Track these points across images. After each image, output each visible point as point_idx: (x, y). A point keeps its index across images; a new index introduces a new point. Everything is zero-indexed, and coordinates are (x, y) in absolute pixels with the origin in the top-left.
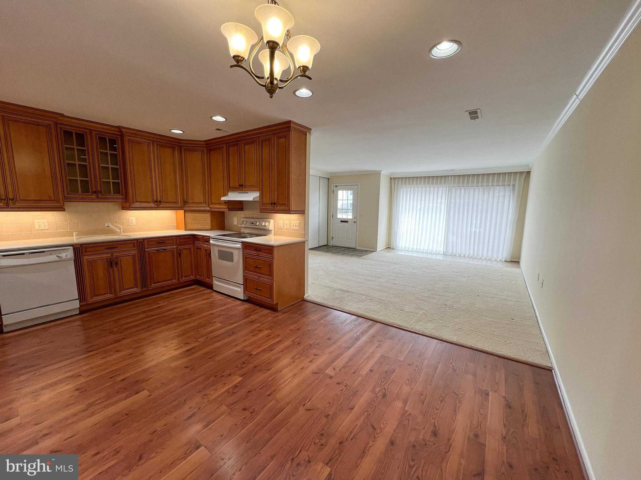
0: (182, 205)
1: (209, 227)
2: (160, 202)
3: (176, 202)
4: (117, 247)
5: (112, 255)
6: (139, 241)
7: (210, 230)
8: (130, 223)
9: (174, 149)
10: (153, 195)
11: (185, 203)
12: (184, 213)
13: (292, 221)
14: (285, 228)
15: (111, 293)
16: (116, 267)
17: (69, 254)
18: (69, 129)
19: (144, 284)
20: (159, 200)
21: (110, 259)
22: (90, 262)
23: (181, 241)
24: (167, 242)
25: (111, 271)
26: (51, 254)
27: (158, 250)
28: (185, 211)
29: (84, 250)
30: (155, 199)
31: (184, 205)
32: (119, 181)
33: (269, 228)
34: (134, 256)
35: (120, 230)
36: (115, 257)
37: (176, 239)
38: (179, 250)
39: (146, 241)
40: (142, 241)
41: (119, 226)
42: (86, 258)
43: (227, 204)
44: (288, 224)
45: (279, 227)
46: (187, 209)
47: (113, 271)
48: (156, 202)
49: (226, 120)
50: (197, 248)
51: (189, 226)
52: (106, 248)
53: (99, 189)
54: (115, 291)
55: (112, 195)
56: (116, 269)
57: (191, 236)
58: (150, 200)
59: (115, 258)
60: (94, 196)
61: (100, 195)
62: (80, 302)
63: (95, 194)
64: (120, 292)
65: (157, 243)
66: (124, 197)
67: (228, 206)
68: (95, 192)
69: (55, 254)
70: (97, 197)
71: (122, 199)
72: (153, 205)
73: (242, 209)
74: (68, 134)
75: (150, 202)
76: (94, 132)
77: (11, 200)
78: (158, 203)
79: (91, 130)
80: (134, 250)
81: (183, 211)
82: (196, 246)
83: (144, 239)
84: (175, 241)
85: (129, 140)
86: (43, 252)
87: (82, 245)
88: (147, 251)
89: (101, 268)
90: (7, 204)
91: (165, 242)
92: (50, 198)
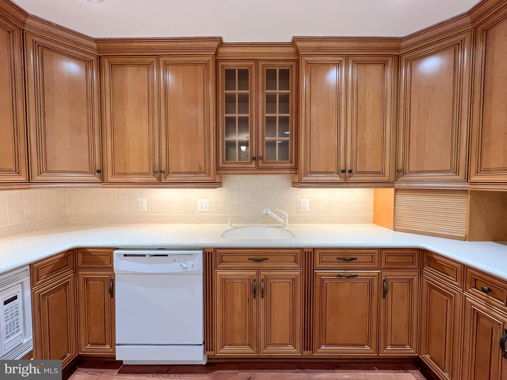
0: (392, 179)
1: (463, 231)
2: (350, 171)
3: (379, 173)
4: (267, 259)
5: (258, 274)
6: (305, 252)
7: (466, 239)
8: (301, 208)
9: (384, 64)
10: (338, 160)
11: (399, 172)
12: (395, 194)
15: (250, 345)
16: (262, 297)
17: (196, 263)
18: (231, 65)
19: (307, 342)
20: (349, 168)
21: (255, 280)
22: (224, 281)
23: (390, 259)
24: (359, 259)
26: (175, 261)
27: (339, 276)
28: (396, 190)
29: (218, 259)
30: (342, 168)
31: (397, 177)
32: (288, 139)
34: (294, 279)
35: (285, 220)
36: (262, 277)
37: (380, 255)
38: (384, 280)
39: (318, 252)
40: (311, 252)
41: (284, 213)
42: (219, 273)
47: (258, 303)
48: (344, 171)
50: (431, 287)
51: (404, 223)
52: (250, 259)
53: (261, 154)
54: (257, 343)
55: (277, 163)
57: (414, 252)
58: (333, 169)
59: (263, 280)
60: (253, 165)
61: (261, 164)
62: (206, 350)
63: (254, 162)
64: (265, 347)
65: (338, 259)
66: (293, 165)
69: (179, 262)
70: (257, 167)
71: (291, 168)
72: (337, 178)
74: (230, 74)
75: (332, 173)
76: (261, 64)
77: (164, 172)
78: (347, 174)
79: (257, 61)
80: (294, 269)
81: (393, 190)
82: (427, 279)
83: (314, 249)
84: (376, 258)
85: (307, 62)
86: (167, 255)
87: (216, 249)
88: (318, 274)
89: (239, 295)
90: (160, 179)
91: (356, 259)
92: (201, 168)
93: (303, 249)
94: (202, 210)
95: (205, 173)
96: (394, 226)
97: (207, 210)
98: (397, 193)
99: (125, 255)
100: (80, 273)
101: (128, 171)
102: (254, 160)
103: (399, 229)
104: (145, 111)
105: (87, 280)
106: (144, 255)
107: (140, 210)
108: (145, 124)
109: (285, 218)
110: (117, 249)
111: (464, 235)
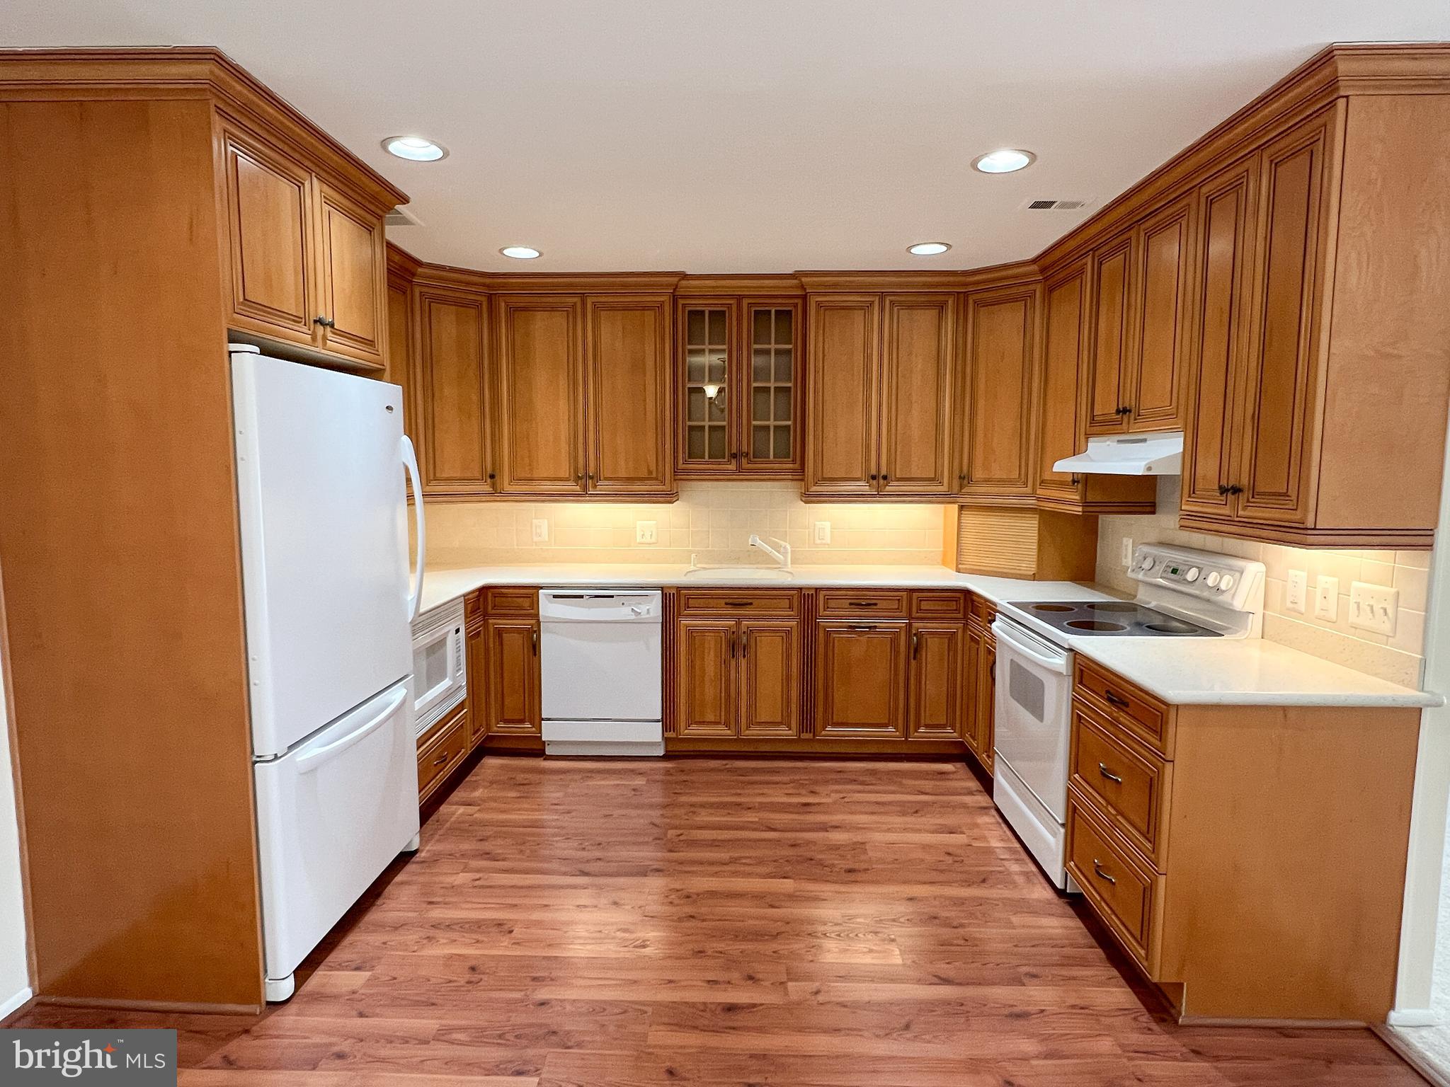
0: (956, 488)
1: (1030, 566)
2: (885, 478)
3: (934, 478)
4: (751, 604)
5: (738, 624)
6: (804, 593)
7: (1034, 578)
8: (817, 538)
9: (941, 307)
10: (868, 460)
11: (965, 479)
12: (959, 513)
13: (1356, 584)
14: (1317, 612)
15: (727, 725)
16: (744, 656)
17: (652, 607)
18: (697, 304)
19: (807, 722)
20: (884, 472)
21: (733, 632)
22: (691, 633)
23: (924, 605)
24: (882, 604)
25: (733, 663)
26: (623, 604)
27: (850, 627)
28: (962, 508)
29: (682, 602)
30: (873, 472)
31: (961, 487)
32: (789, 423)
33: (1231, 605)
34: (789, 633)
35: (786, 557)
36: (744, 629)
37: (911, 599)
38: (915, 635)
39: (822, 593)
40: (813, 595)
41: (783, 543)
42: (685, 622)
43: (1080, 486)
45: (1289, 605)
46: (967, 500)
47: (737, 666)
48: (874, 478)
49: (1033, 157)
50: (971, 639)
51: (970, 559)
52: (726, 604)
53: (745, 449)
54: (737, 721)
55: (772, 462)
56: (743, 662)
57: (958, 595)
58: (859, 474)
59: (744, 633)
60: (732, 467)
61: (745, 464)
62: (665, 729)
63: (734, 461)
64: (748, 728)
65: (851, 604)
66: (797, 466)
67: (1084, 495)
68: (734, 456)
69: (630, 605)
70: (740, 470)
71: (794, 471)
72: (865, 489)
73: (1150, 508)
74: (696, 315)
75: (858, 479)
76: (745, 302)
77: (591, 478)
78: (882, 481)
79: (740, 298)
80: (789, 617)
81: (956, 506)
82: (971, 631)
83: (816, 589)
84: (904, 603)
85: (819, 304)
86: (612, 597)
87: (679, 588)
88: (822, 624)
89: (712, 653)
90: (585, 488)
91: (875, 604)
92: (650, 472)
93: (801, 589)
94: (644, 540)
95: (656, 479)
96: (957, 565)
97: (653, 540)
98: (962, 512)
99: (555, 597)
100: (490, 621)
101: (535, 475)
102: (734, 458)
103: (963, 569)
104: (563, 382)
105: (499, 633)
106: (581, 597)
107: (536, 539)
108: (563, 405)
109: (784, 554)
110: (541, 588)
111: (1032, 573)
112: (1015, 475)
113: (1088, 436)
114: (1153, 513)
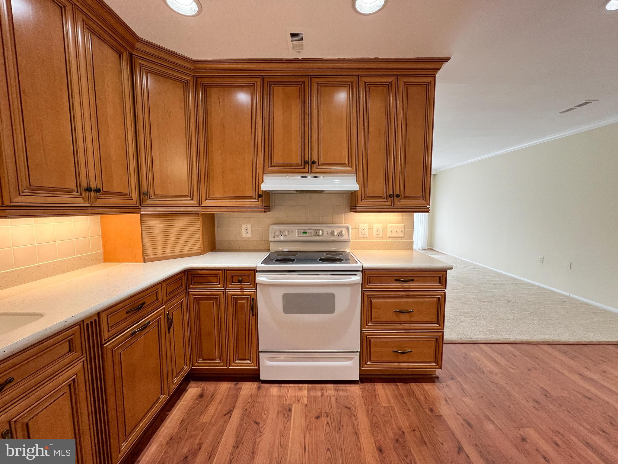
0: (138, 203)
1: (198, 247)
2: (97, 191)
3: (125, 194)
7: (201, 253)
9: (120, 55)
12: (141, 220)
13: (389, 225)
14: (374, 236)
20: (93, 185)
23: (169, 290)
27: (132, 334)
28: (142, 216)
30: (84, 185)
31: (141, 201)
34: (75, 382)
37: (162, 289)
38: (168, 314)
39: (104, 316)
40: (95, 320)
44: (381, 230)
45: (360, 236)
46: (146, 210)
48: (87, 190)
50: (198, 300)
51: (153, 251)
58: (72, 185)
72: (79, 201)
73: (267, 209)
75: (70, 191)
78: (93, 194)
81: (138, 215)
82: (193, 295)
83: (99, 313)
88: (109, 347)
91: (144, 303)
93: (83, 321)
96: (144, 258)
98: (143, 219)
103: (148, 259)
111: (200, 251)
112: (187, 193)
113: (265, 172)
114: (269, 211)
